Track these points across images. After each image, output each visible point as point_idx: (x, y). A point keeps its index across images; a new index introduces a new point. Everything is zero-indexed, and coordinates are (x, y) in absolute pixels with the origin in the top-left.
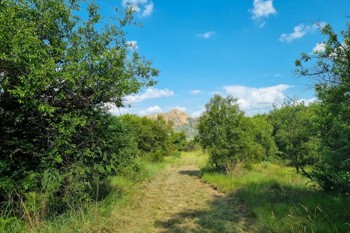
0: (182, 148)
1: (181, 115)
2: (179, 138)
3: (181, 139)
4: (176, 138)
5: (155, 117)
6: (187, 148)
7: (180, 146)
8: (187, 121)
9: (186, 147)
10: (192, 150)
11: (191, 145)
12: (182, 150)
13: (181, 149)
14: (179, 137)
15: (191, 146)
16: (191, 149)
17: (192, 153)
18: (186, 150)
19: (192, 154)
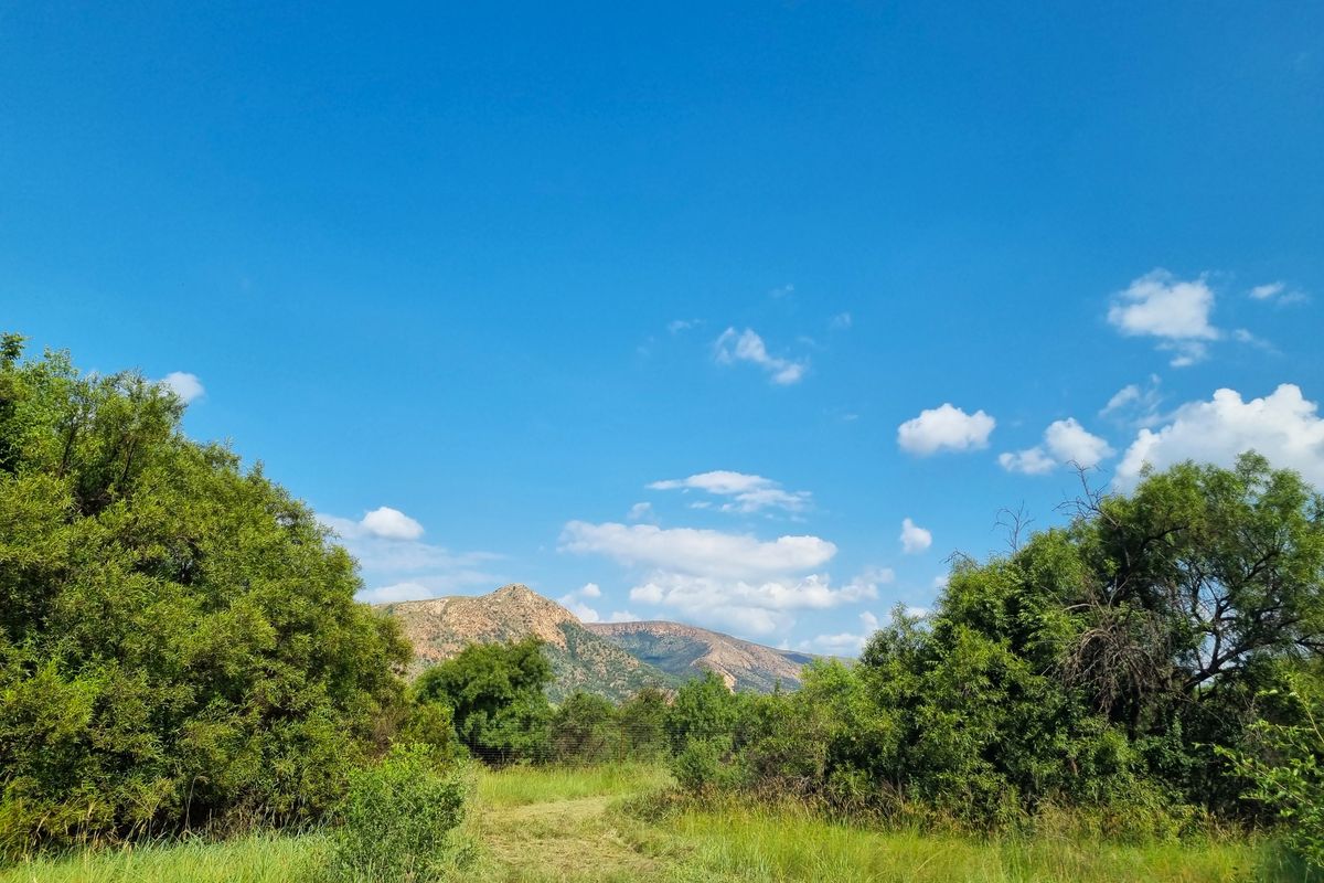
0: (517, 740)
1: (538, 608)
2: (502, 675)
3: (515, 682)
4: (485, 678)
5: (431, 612)
6: (548, 744)
7: (507, 725)
8: (558, 634)
9: (541, 736)
10: (577, 757)
11: (571, 722)
12: (518, 754)
13: (508, 745)
14: (505, 675)
15: (571, 731)
16: (574, 750)
17: (577, 781)
18: (540, 758)
19: (581, 786)
